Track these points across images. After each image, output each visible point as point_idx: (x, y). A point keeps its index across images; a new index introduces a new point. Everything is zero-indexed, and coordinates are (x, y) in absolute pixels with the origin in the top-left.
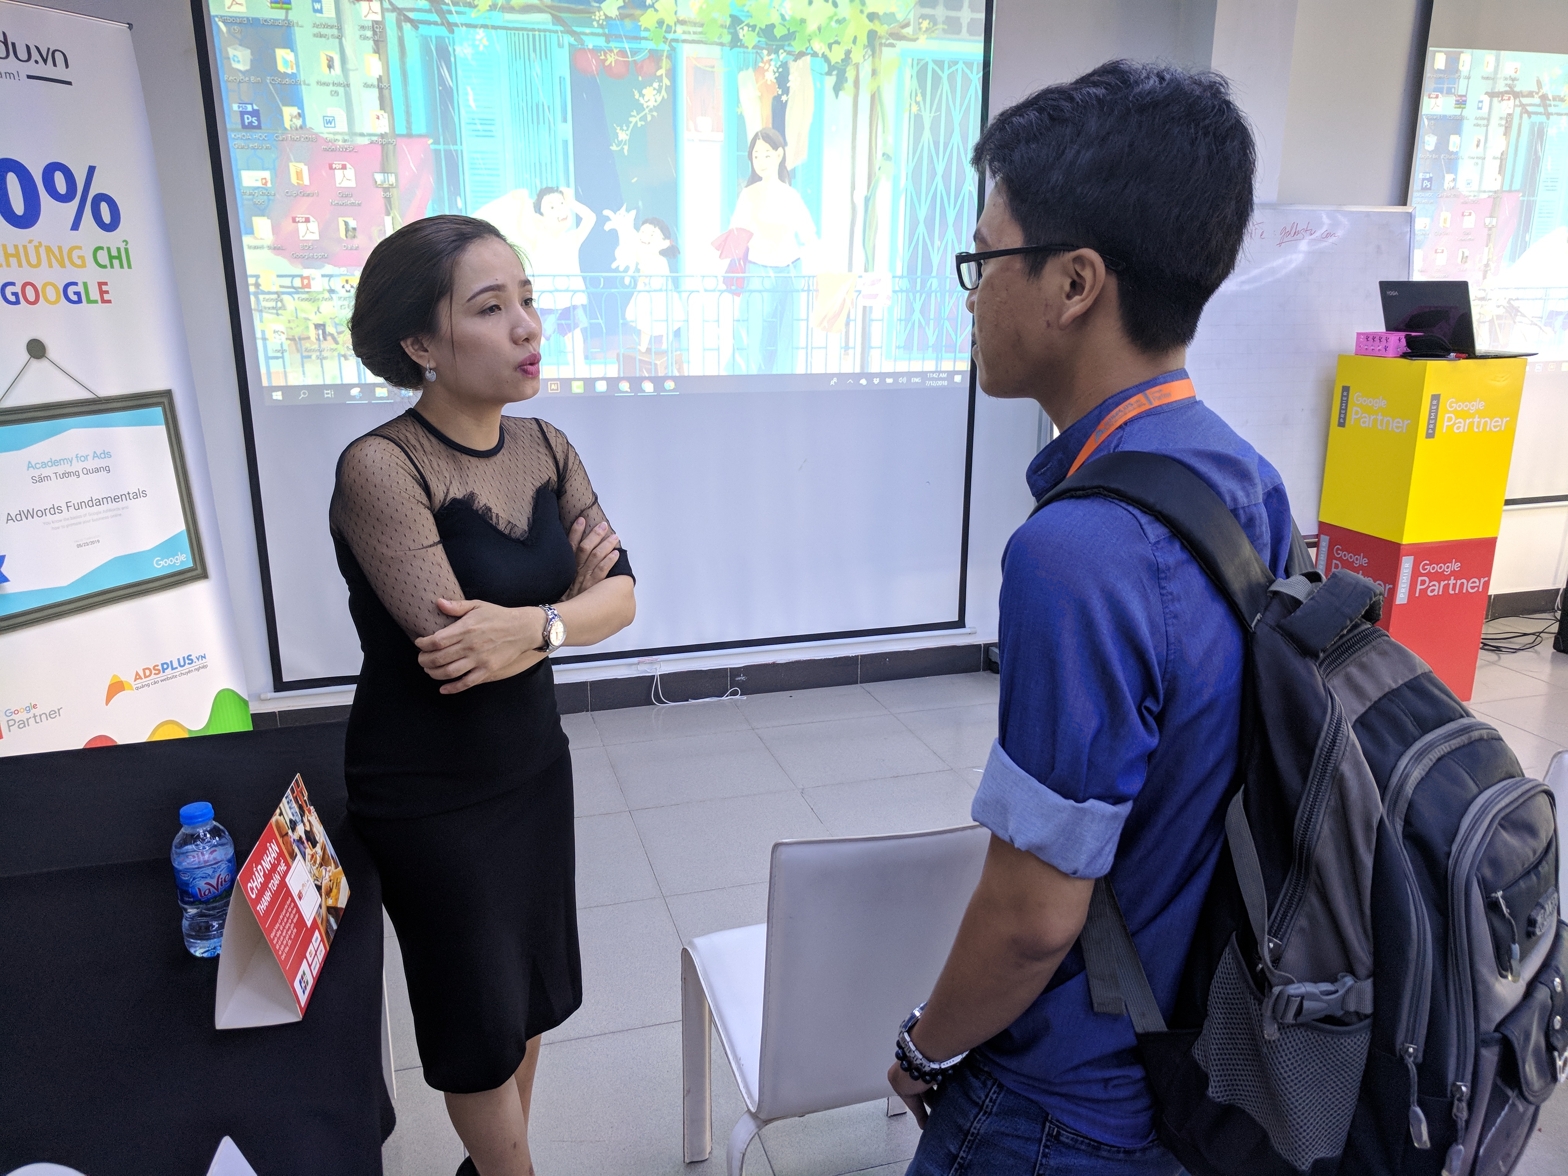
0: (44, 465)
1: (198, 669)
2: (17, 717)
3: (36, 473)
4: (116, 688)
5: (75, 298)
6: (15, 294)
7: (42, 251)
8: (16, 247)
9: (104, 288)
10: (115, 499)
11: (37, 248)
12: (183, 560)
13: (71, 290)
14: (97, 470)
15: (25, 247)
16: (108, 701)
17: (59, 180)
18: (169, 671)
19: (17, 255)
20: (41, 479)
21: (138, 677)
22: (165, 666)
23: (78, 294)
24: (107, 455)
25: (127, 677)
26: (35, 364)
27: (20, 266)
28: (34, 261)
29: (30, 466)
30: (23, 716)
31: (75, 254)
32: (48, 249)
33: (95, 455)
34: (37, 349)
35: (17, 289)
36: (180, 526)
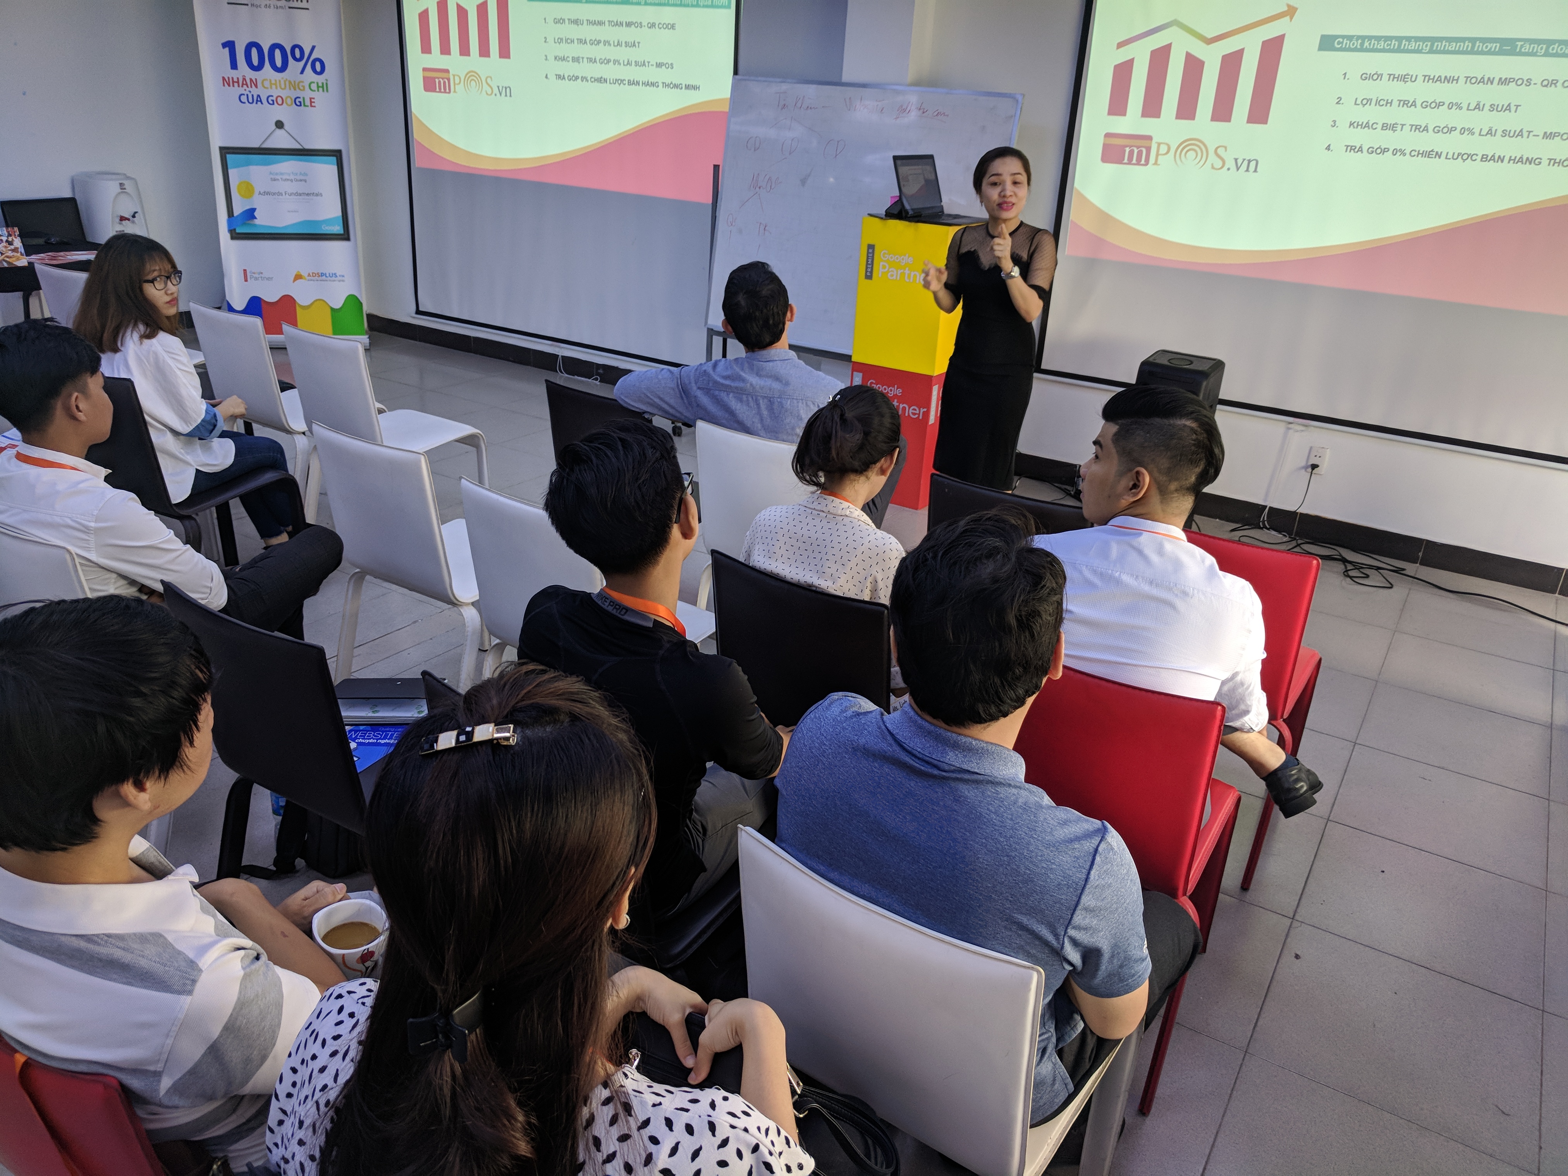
0: (277, 174)
1: (339, 281)
2: (254, 275)
3: (273, 177)
4: (298, 277)
5: (299, 104)
6: (273, 101)
7: (287, 83)
8: (276, 81)
9: (313, 100)
10: (308, 194)
11: (285, 82)
12: (338, 229)
13: (297, 100)
14: (301, 180)
15: (280, 81)
16: (294, 281)
17: (297, 52)
18: (324, 277)
19: (276, 84)
20: (275, 180)
21: (309, 275)
22: (322, 275)
23: (300, 102)
24: (306, 174)
25: (304, 274)
26: (278, 130)
27: (276, 88)
28: (283, 86)
29: (271, 173)
30: (257, 276)
31: (301, 84)
32: (290, 82)
33: (301, 174)
34: (279, 125)
35: (274, 98)
36: (339, 213)
